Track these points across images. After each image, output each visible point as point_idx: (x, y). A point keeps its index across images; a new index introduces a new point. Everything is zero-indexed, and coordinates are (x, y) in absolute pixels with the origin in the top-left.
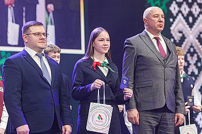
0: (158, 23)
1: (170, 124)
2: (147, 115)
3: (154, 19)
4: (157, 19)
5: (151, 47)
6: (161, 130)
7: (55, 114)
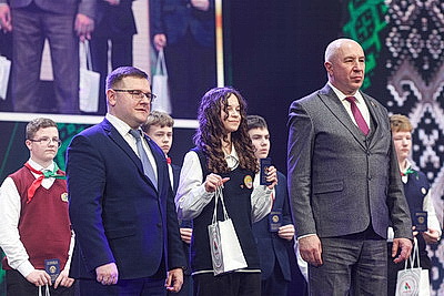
0: (352, 74)
3: (344, 65)
5: (340, 115)
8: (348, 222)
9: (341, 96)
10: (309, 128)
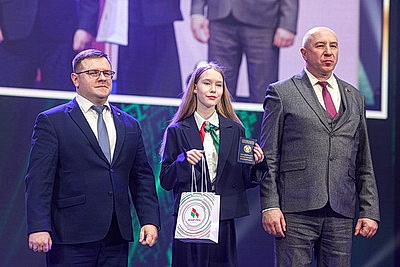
0: (323, 58)
1: (341, 238)
2: (297, 220)
3: (315, 50)
4: (320, 51)
5: (309, 99)
6: (324, 249)
7: (114, 213)
8: (307, 199)
9: (313, 80)
10: (278, 110)
